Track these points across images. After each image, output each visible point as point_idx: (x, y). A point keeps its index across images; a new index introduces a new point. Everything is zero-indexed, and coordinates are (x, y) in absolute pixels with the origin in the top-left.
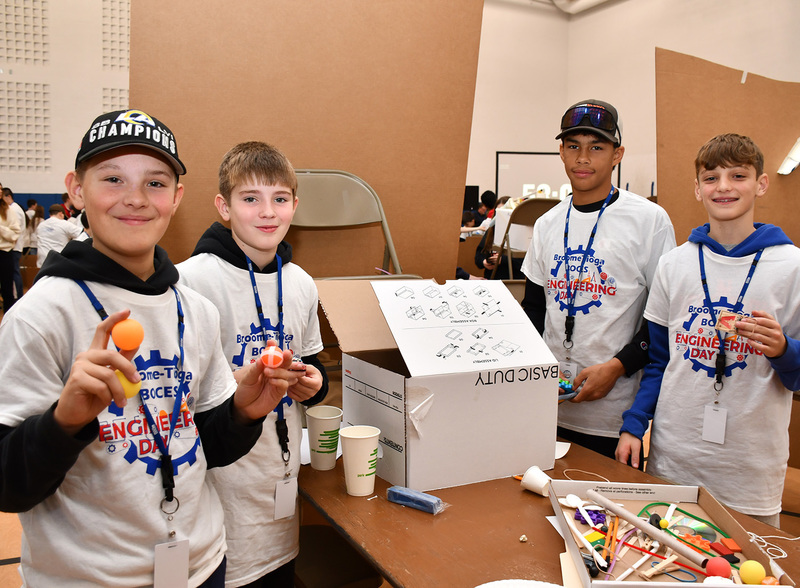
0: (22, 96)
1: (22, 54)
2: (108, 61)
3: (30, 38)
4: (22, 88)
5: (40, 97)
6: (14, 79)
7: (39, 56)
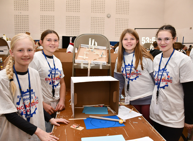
0: (23, 18)
1: (23, 9)
2: (42, 9)
3: (25, 5)
4: (23, 16)
5: (27, 18)
6: (21, 14)
7: (27, 9)
